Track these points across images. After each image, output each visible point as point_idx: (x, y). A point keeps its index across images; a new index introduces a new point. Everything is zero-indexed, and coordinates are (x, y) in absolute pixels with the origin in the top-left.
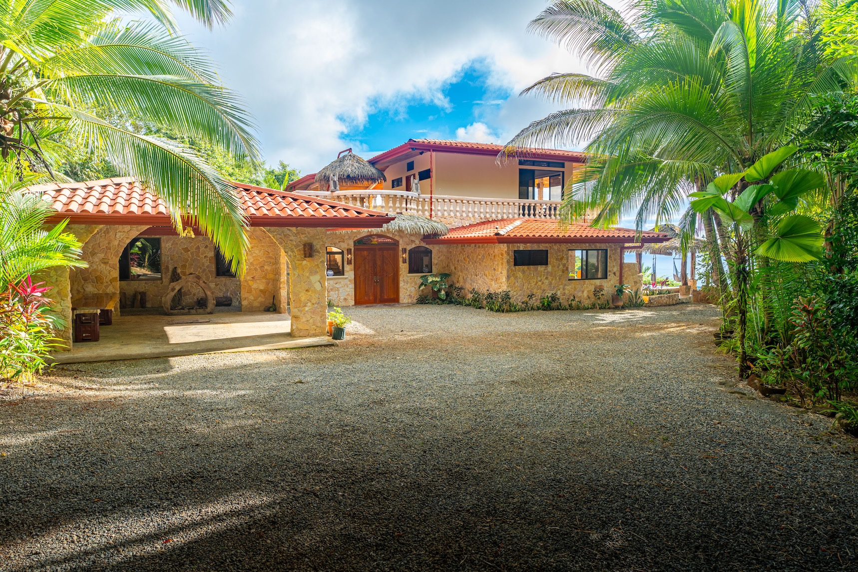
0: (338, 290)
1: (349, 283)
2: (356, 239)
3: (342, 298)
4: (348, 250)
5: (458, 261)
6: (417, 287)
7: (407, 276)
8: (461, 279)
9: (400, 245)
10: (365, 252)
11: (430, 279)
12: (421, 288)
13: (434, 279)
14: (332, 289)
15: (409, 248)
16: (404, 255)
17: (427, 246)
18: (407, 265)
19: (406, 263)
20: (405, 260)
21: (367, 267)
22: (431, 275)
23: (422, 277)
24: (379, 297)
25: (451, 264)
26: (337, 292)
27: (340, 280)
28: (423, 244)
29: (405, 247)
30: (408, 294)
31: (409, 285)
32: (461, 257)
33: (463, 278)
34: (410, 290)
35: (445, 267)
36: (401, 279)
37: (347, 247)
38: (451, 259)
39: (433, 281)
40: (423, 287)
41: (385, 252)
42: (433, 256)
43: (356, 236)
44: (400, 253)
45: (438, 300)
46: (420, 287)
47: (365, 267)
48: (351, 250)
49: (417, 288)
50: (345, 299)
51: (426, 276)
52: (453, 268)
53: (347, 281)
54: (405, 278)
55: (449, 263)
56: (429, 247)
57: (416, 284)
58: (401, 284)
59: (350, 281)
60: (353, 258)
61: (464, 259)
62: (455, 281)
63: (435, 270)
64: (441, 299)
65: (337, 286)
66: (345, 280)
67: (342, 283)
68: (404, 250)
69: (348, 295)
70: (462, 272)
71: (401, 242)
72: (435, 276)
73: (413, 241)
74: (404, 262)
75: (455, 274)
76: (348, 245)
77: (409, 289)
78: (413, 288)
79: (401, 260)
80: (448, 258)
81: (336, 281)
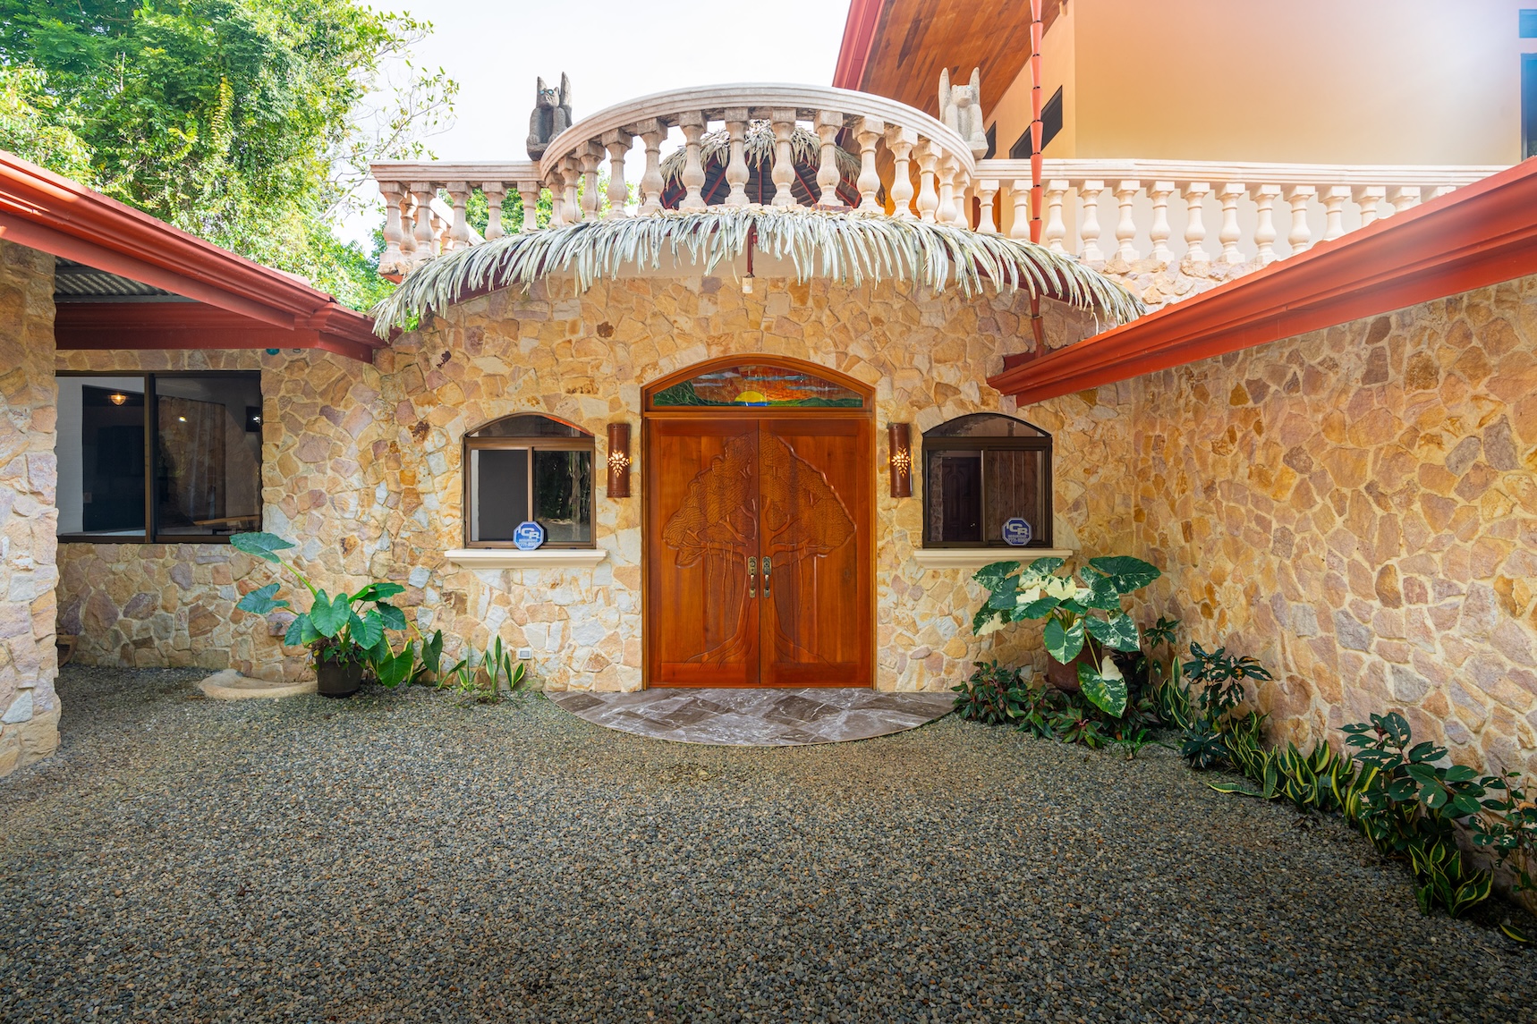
0: (563, 614)
1: (616, 584)
2: (651, 377)
3: (583, 653)
4: (610, 427)
5: (1209, 488)
6: (968, 615)
7: (912, 558)
8: (1231, 596)
9: (879, 410)
10: (704, 441)
11: (1032, 589)
12: (986, 629)
13: (1057, 590)
14: (533, 612)
15: (924, 422)
16: (899, 457)
17: (1023, 414)
18: (912, 507)
19: (907, 492)
20: (906, 480)
21: (713, 509)
22: (1036, 565)
23: (988, 571)
24: (770, 655)
25: (1161, 509)
26: (556, 625)
27: (572, 571)
28: (1004, 405)
29: (903, 417)
30: (921, 646)
31: (923, 605)
32: (1235, 465)
33: (1252, 594)
34: (933, 632)
35: (1121, 521)
36: (882, 572)
37: (607, 415)
38: (1159, 481)
39: (1045, 602)
40: (993, 625)
41: (803, 440)
42: (1056, 461)
43: (655, 365)
44: (881, 446)
45: (1073, 715)
46: (978, 622)
47: (703, 509)
48: (625, 429)
49: (968, 623)
50: (598, 662)
51: (1008, 565)
52: (1173, 528)
53: (605, 576)
54: (906, 572)
55: (1147, 499)
56: (1037, 415)
57: (962, 601)
58: (885, 600)
59: (620, 574)
60: (636, 469)
61: (1261, 476)
62: (1189, 601)
63: (1064, 529)
64: (1092, 712)
65: (557, 596)
66: (599, 572)
67: (584, 583)
68: (901, 435)
69: (613, 639)
70: (1236, 552)
71: (882, 394)
72: (1069, 567)
73: (945, 390)
74: (901, 488)
75: (1187, 561)
76: (615, 404)
77: (924, 626)
78: (949, 621)
79: (882, 479)
80: (1143, 474)
81: (554, 574)
